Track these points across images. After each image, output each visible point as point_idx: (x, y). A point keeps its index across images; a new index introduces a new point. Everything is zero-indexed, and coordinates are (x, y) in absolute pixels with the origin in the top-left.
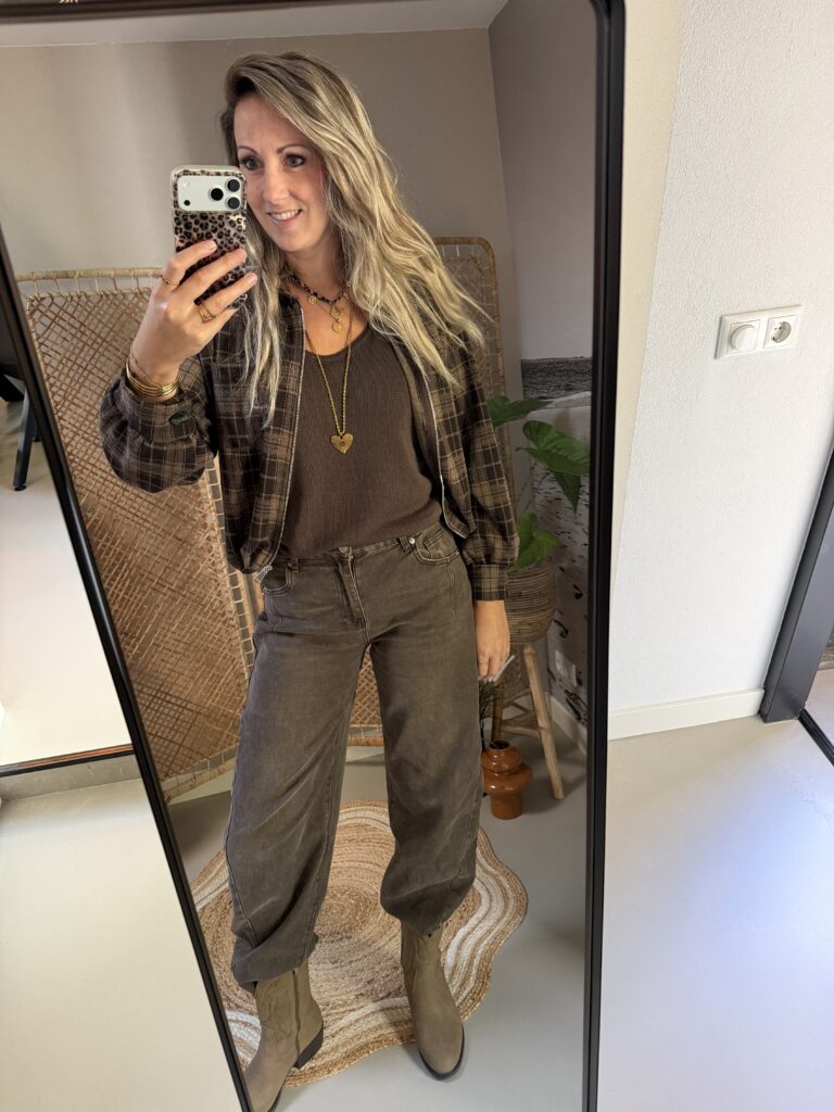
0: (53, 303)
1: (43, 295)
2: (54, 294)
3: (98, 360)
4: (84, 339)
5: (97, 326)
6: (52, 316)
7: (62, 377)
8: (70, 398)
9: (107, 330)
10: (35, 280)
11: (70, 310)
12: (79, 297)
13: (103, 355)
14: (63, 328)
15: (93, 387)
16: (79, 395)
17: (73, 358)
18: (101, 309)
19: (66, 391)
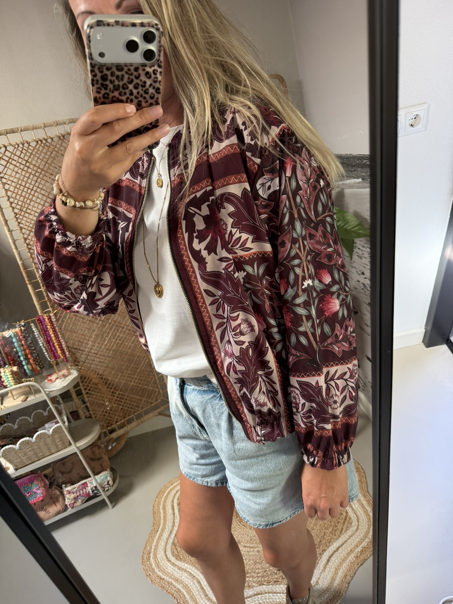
0: (6, 150)
2: (6, 145)
6: (7, 159)
11: (18, 153)
12: (23, 144)
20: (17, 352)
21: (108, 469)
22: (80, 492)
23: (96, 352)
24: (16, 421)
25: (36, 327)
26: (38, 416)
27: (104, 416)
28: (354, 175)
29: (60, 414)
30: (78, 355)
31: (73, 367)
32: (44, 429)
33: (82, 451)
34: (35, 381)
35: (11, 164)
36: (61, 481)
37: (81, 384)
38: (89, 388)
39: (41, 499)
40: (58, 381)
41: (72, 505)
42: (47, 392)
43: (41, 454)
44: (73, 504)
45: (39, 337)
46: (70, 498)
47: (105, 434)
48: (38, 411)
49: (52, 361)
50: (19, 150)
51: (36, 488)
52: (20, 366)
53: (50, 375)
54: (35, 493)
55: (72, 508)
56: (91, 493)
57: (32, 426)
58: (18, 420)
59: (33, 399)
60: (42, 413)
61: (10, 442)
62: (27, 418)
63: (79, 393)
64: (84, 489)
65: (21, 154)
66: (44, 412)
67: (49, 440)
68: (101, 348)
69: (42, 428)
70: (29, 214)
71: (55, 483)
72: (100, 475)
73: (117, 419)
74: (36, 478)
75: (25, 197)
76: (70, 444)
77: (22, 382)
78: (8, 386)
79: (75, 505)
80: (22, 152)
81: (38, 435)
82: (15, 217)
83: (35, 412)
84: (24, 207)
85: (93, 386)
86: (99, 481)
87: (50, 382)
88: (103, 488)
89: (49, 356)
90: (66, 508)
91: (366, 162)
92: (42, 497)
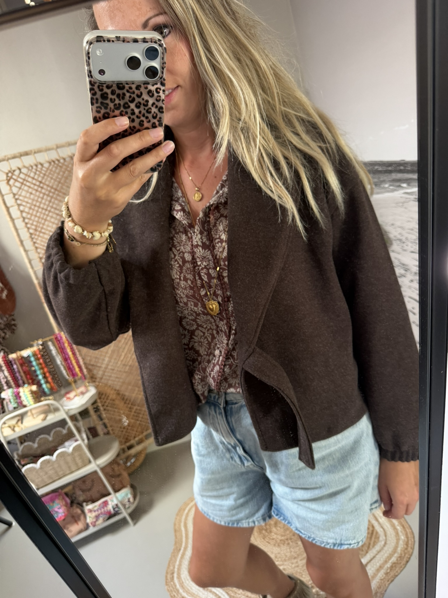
0: (21, 172)
1: (13, 168)
2: (20, 166)
3: (54, 203)
4: (43, 191)
5: (50, 182)
6: (21, 181)
7: (33, 218)
8: (39, 229)
9: (56, 183)
10: (8, 160)
11: (32, 175)
12: (36, 166)
13: (56, 199)
14: (29, 187)
15: (53, 220)
16: (45, 227)
17: (38, 204)
18: (51, 170)
19: (36, 226)
20: (35, 371)
21: (129, 486)
22: (101, 509)
23: (112, 368)
25: (54, 345)
26: (57, 434)
27: (122, 431)
29: (79, 431)
30: (95, 372)
31: (91, 384)
32: (64, 447)
33: (102, 469)
34: (55, 399)
35: (25, 185)
36: (81, 499)
37: (99, 401)
38: (106, 404)
39: (63, 518)
40: (77, 398)
42: (66, 411)
43: (61, 473)
44: (95, 522)
45: (57, 355)
46: (91, 516)
47: (123, 451)
48: (57, 429)
49: (70, 379)
50: (33, 172)
51: (58, 507)
52: (39, 385)
53: (68, 393)
54: (57, 512)
55: (94, 526)
56: (112, 510)
57: (53, 444)
58: (37, 439)
59: (52, 418)
60: (61, 432)
61: (31, 461)
62: (47, 436)
63: (97, 410)
64: (105, 507)
65: (35, 176)
66: (63, 430)
67: (69, 459)
68: (117, 363)
69: (62, 446)
70: (44, 233)
71: (76, 502)
72: (120, 492)
73: (135, 434)
74: (57, 497)
75: (39, 217)
76: (90, 462)
77: (41, 401)
78: (28, 405)
79: (97, 523)
80: (35, 173)
81: (59, 453)
82: (31, 237)
83: (55, 430)
84: (39, 227)
85: (111, 402)
86: (120, 498)
87: (68, 400)
88: (124, 506)
89: (67, 374)
90: (87, 527)
92: (62, 516)
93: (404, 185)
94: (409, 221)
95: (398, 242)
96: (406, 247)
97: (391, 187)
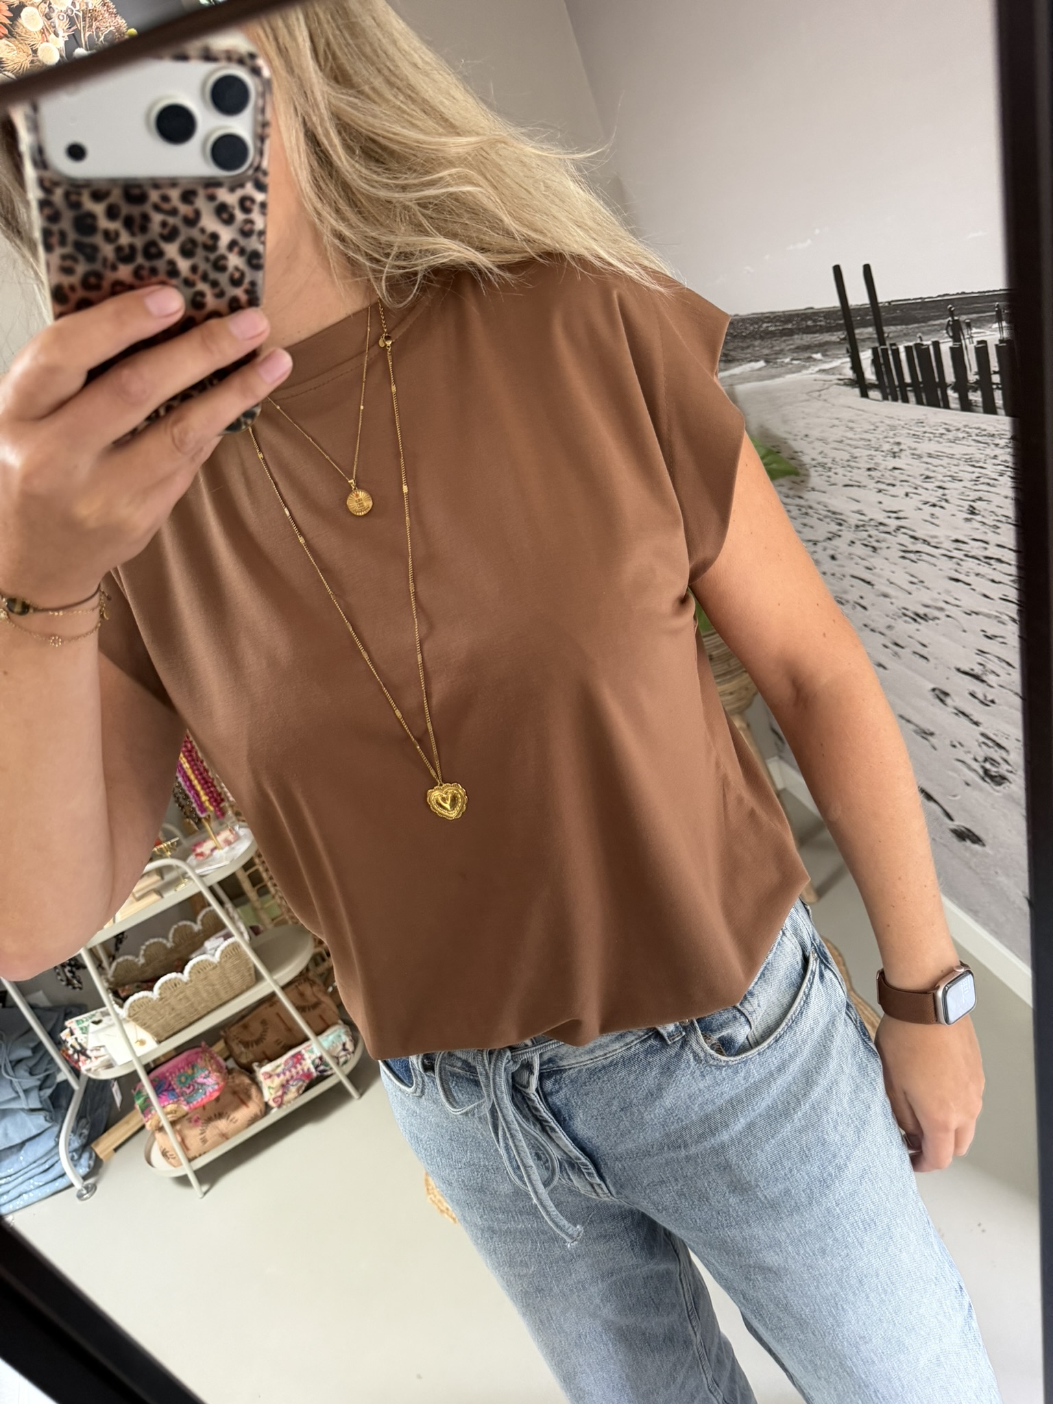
21: (340, 1022)
22: (290, 1071)
24: (139, 950)
26: (183, 933)
28: (748, 356)
32: (204, 953)
33: (284, 988)
36: (247, 1058)
37: (257, 861)
39: (216, 1095)
40: (217, 853)
41: (280, 1099)
42: (202, 877)
43: (203, 1005)
44: (282, 1097)
46: (272, 1086)
48: (181, 924)
51: (203, 1075)
53: (198, 844)
54: (202, 1084)
55: (280, 1106)
56: (313, 1070)
57: (176, 956)
58: (144, 947)
59: (174, 897)
60: (190, 928)
61: (140, 988)
62: (161, 940)
63: (255, 879)
64: (298, 1066)
66: (193, 924)
67: (214, 976)
69: (198, 952)
72: (325, 1034)
74: (201, 1055)
76: (258, 978)
79: (286, 1098)
81: (194, 965)
83: (175, 926)
86: (326, 1044)
87: (201, 858)
88: (336, 1058)
90: (267, 1108)
91: (768, 327)
92: (216, 1091)
93: (818, 356)
94: (834, 426)
95: (820, 469)
96: (834, 479)
97: (795, 362)
